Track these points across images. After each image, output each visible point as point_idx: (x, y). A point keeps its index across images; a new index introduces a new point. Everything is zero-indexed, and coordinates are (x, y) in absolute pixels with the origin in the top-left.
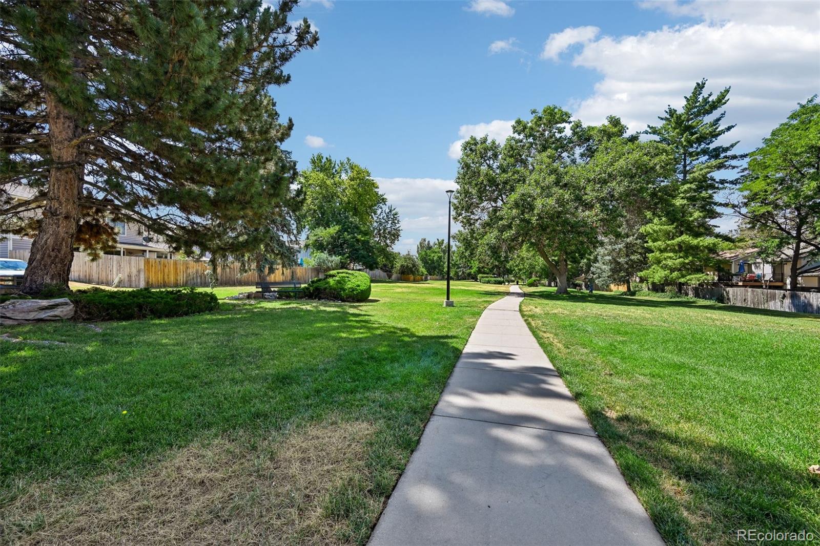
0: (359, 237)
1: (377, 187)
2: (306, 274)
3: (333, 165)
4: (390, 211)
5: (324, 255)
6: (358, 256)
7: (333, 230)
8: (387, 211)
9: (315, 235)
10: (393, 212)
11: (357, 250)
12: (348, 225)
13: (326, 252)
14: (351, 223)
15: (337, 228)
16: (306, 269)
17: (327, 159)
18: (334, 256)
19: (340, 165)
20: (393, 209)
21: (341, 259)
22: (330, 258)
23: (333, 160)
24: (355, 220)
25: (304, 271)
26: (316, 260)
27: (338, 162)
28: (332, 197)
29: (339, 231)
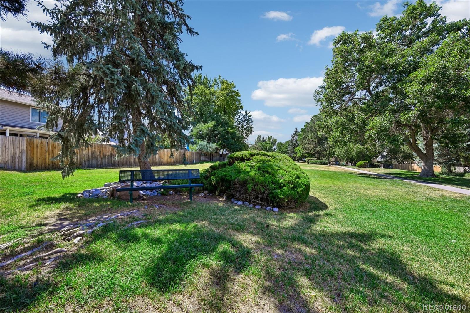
0: (229, 129)
1: (239, 96)
2: (191, 157)
3: (209, 82)
4: (246, 114)
5: (204, 143)
6: (228, 144)
7: (210, 124)
8: (244, 114)
9: (197, 129)
10: (248, 115)
11: (227, 139)
12: (221, 121)
13: (205, 140)
14: (223, 119)
15: (213, 123)
16: (191, 153)
17: (205, 77)
18: (211, 144)
19: (214, 81)
20: (248, 113)
21: (216, 145)
22: (208, 145)
23: (209, 78)
24: (226, 118)
25: (190, 154)
26: (198, 146)
27: (212, 79)
28: (209, 102)
29: (215, 126)
